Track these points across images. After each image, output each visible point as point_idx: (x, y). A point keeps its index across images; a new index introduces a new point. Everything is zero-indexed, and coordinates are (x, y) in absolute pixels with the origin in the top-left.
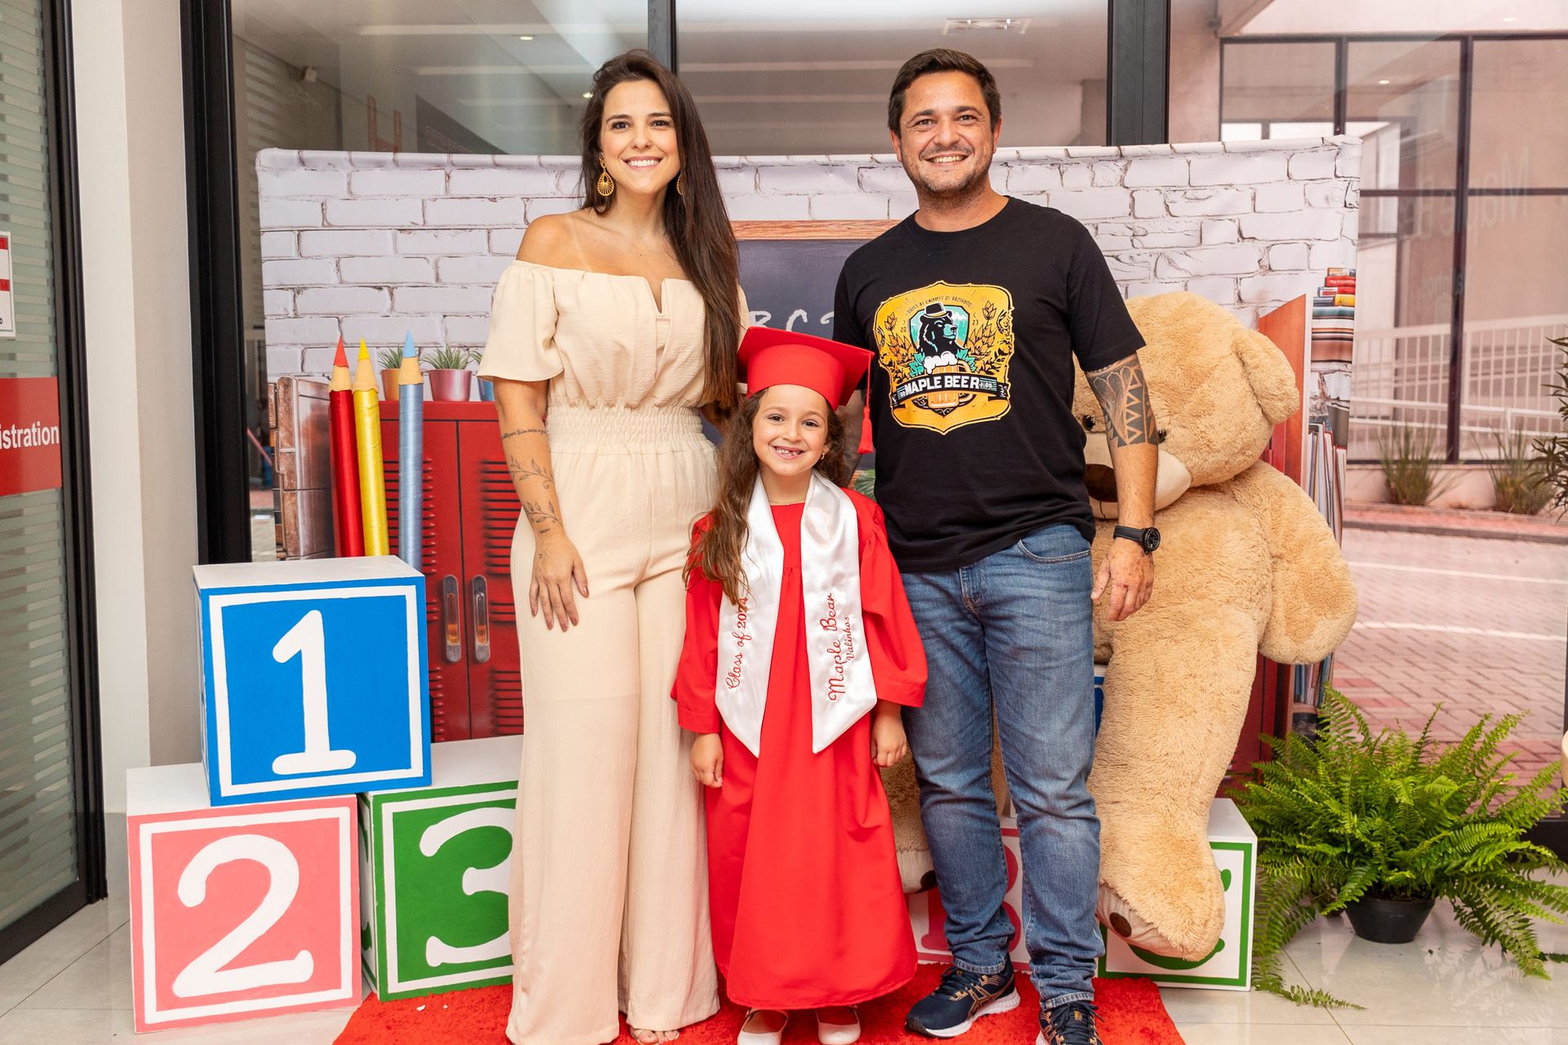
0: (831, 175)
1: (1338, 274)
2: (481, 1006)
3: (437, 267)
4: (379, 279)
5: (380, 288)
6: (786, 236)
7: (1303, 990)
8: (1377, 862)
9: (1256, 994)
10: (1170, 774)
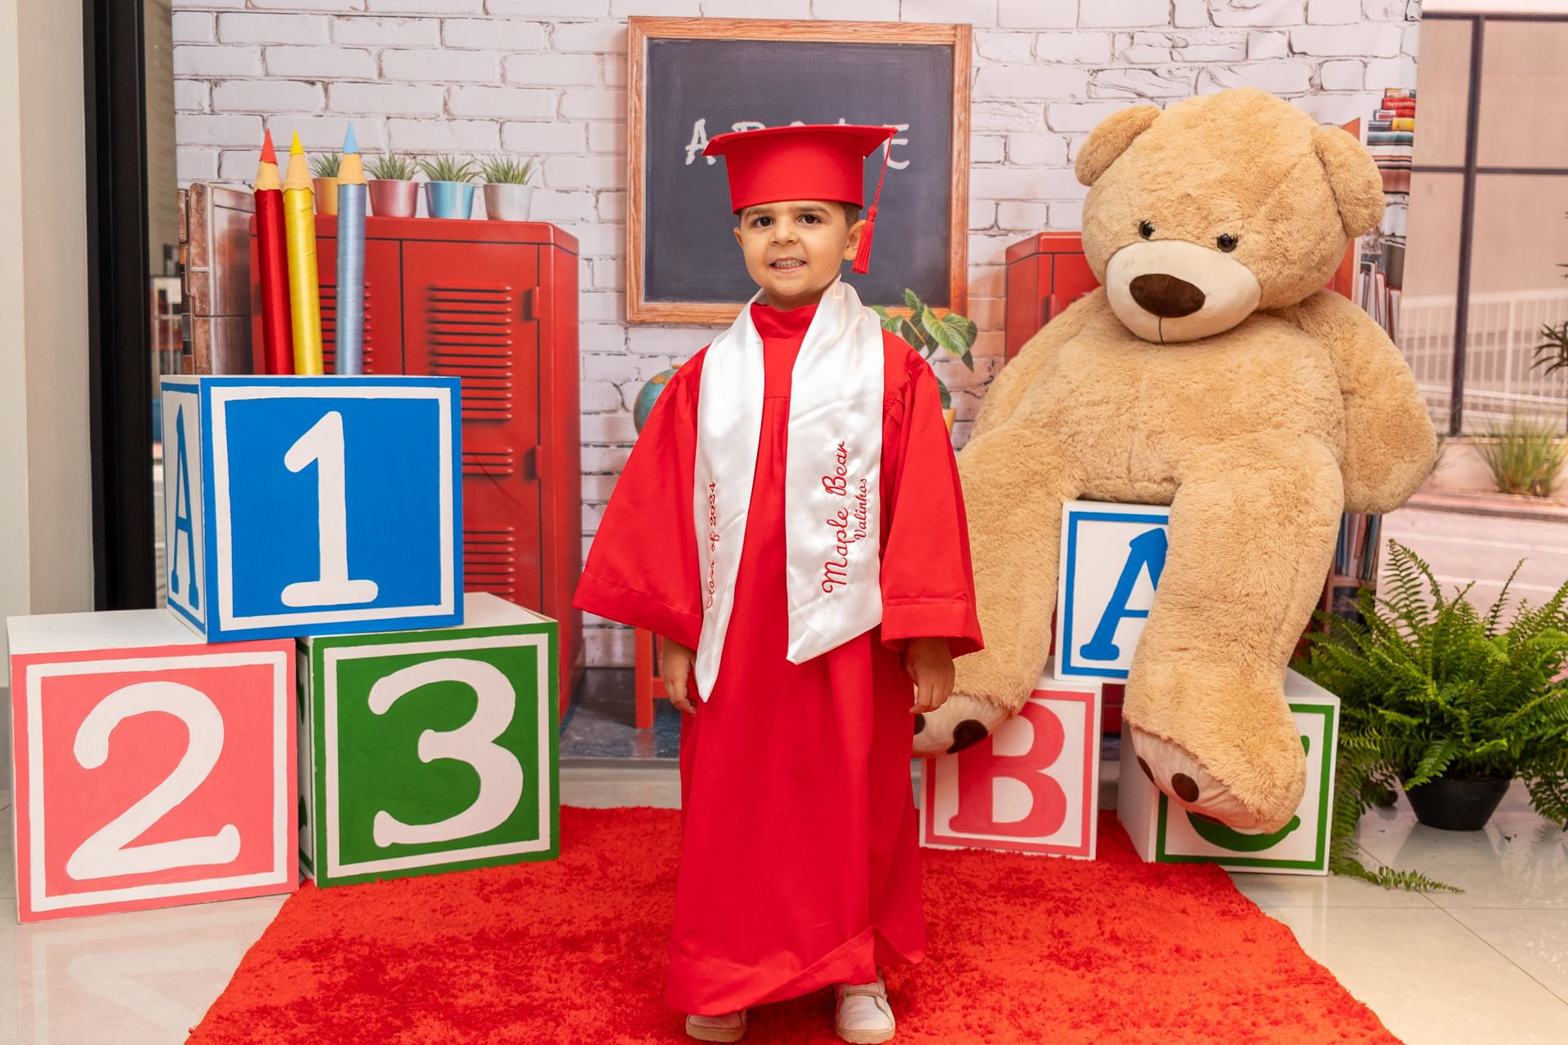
1: (1396, 95)
2: (442, 891)
3: (380, 60)
4: (311, 72)
5: (313, 83)
6: (785, 38)
7: (1393, 872)
8: (1460, 733)
9: (1336, 878)
10: (1250, 618)
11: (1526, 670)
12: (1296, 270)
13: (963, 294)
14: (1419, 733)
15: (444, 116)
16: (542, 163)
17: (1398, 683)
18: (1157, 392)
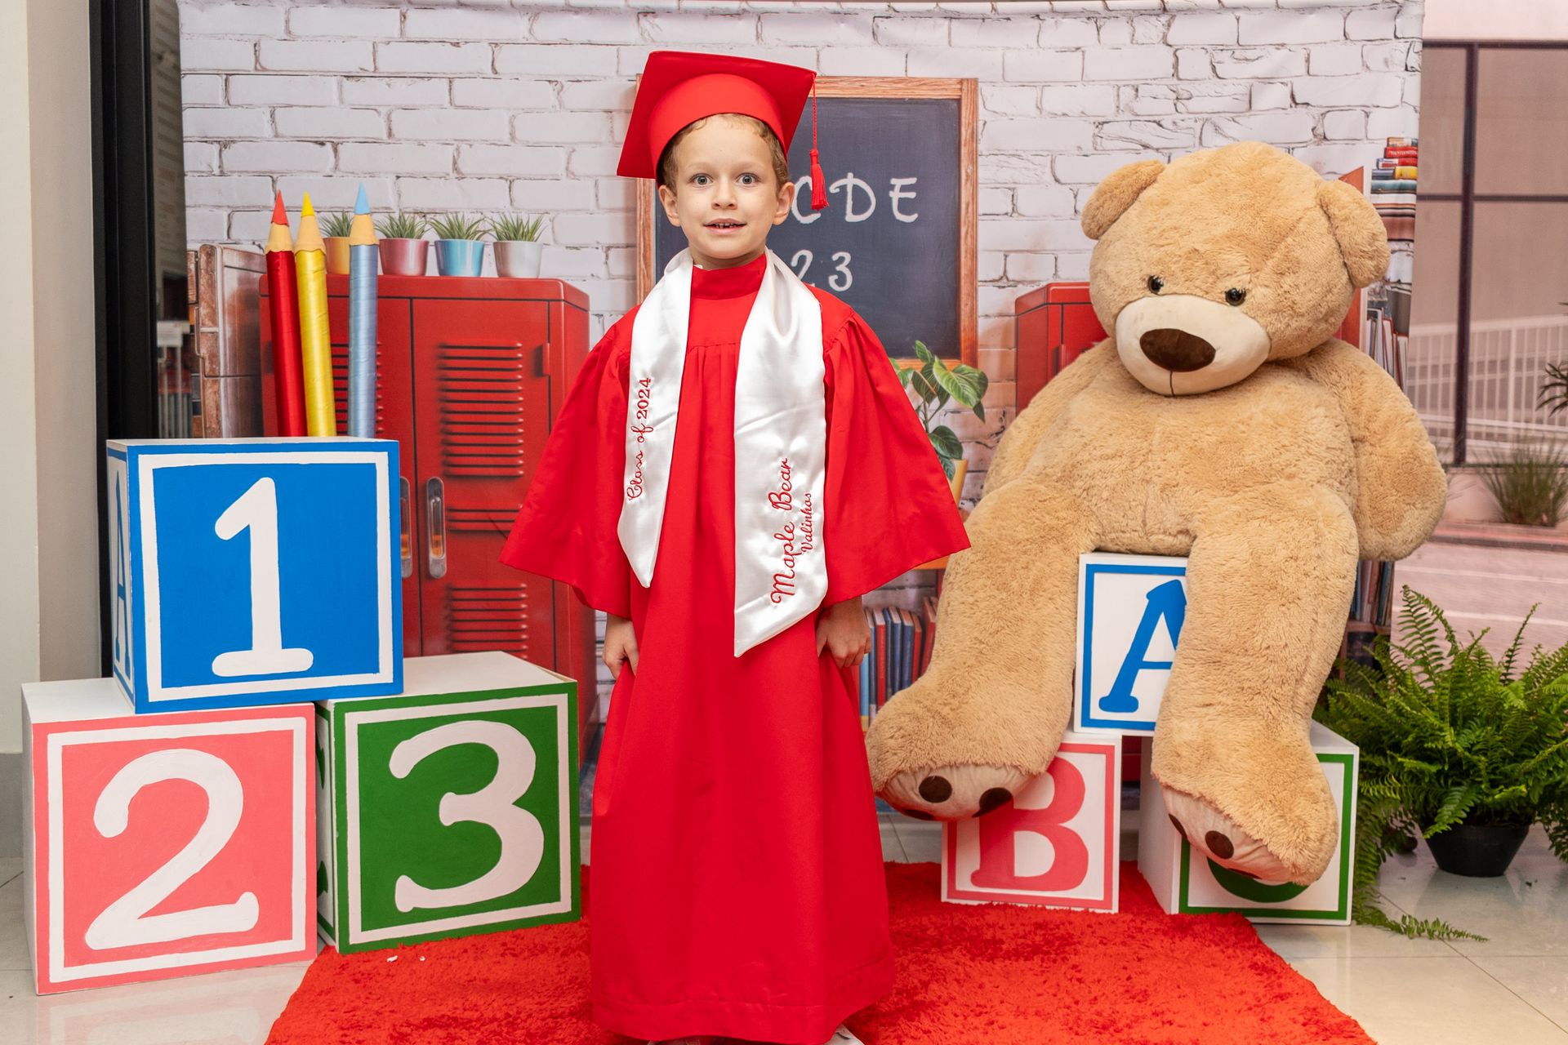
0: (842, 25)
1: (1399, 144)
2: (465, 955)
3: (389, 120)
4: (321, 133)
5: (322, 144)
7: (1416, 921)
8: (1479, 779)
9: (1359, 927)
10: (1272, 670)
11: (1544, 716)
12: (1304, 322)
13: (974, 345)
14: (1438, 780)
15: (453, 175)
16: (552, 221)
17: (1416, 730)
18: (1171, 445)
